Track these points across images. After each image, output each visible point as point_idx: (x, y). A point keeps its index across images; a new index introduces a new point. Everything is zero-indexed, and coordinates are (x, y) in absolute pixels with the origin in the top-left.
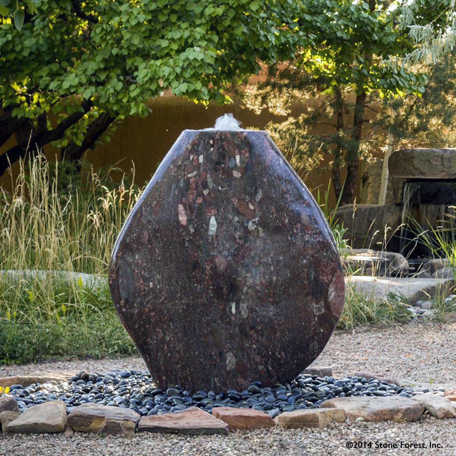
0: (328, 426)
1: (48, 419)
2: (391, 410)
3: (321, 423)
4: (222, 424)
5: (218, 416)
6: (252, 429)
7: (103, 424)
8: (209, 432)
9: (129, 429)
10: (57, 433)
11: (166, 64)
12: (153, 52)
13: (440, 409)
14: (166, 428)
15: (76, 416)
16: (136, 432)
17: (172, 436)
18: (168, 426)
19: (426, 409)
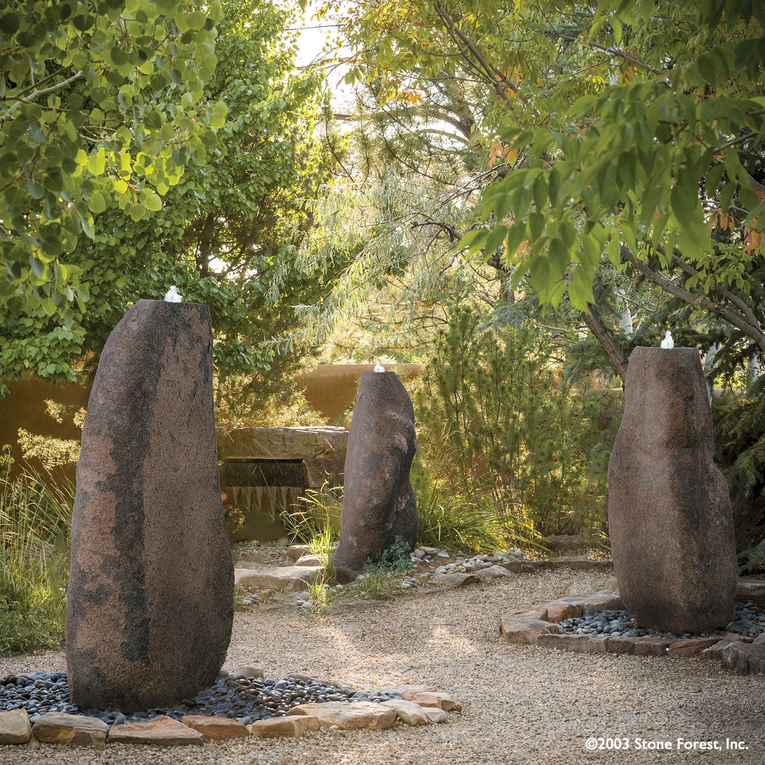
0: (303, 735)
1: (12, 729)
2: (365, 718)
3: (296, 732)
4: (196, 734)
5: (190, 725)
6: (226, 739)
7: (72, 735)
8: (184, 742)
9: (100, 740)
10: (23, 744)
11: (31, 344)
12: (16, 332)
13: (414, 716)
14: (138, 739)
15: (42, 726)
16: (106, 743)
17: (145, 747)
18: (140, 736)
19: (397, 716)
